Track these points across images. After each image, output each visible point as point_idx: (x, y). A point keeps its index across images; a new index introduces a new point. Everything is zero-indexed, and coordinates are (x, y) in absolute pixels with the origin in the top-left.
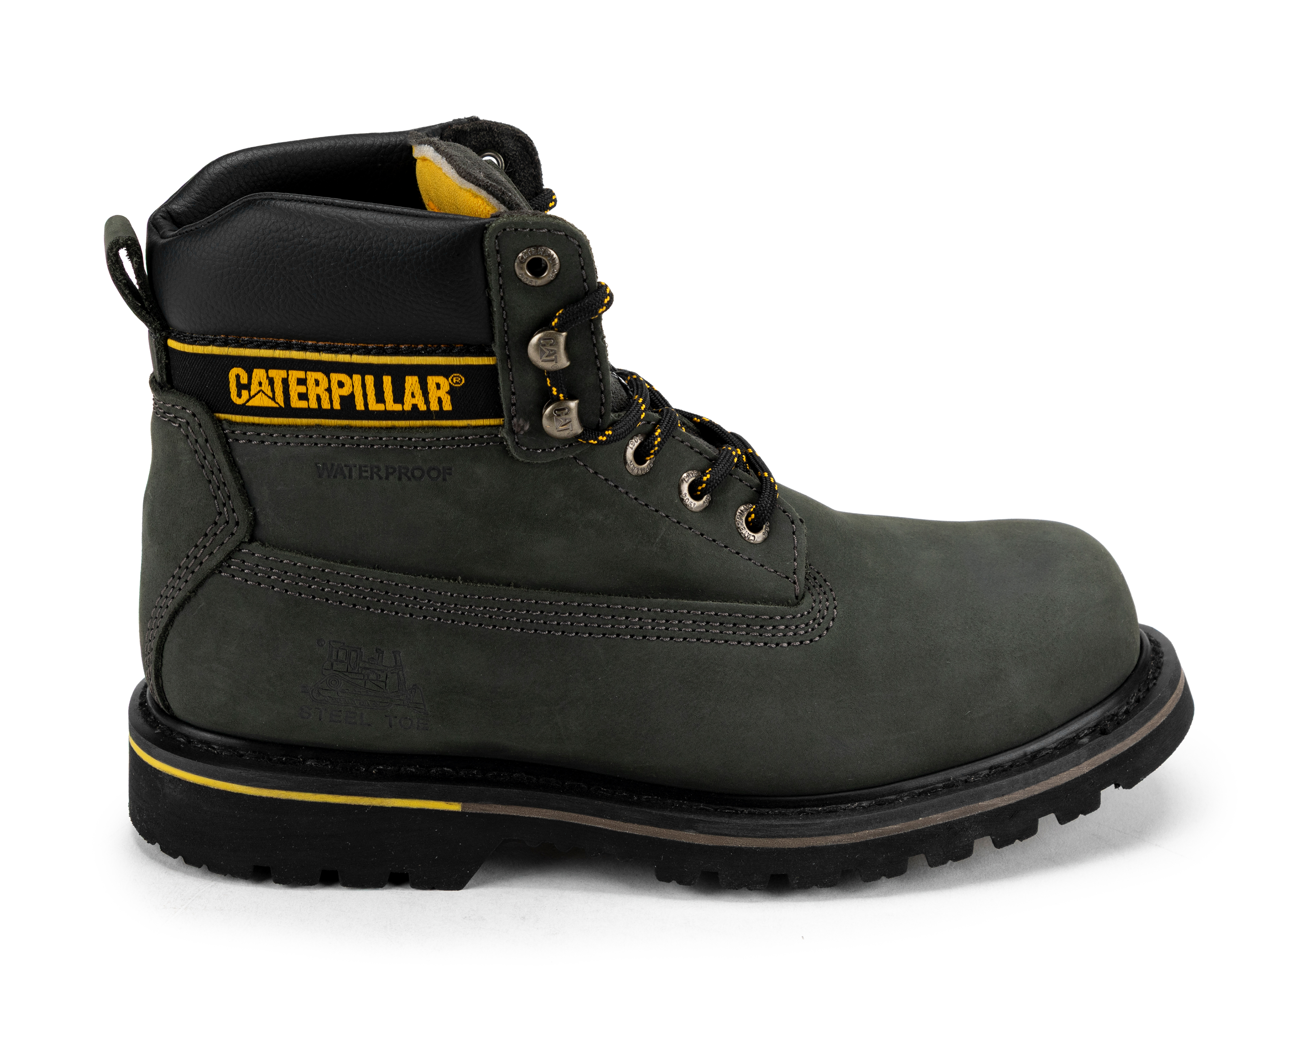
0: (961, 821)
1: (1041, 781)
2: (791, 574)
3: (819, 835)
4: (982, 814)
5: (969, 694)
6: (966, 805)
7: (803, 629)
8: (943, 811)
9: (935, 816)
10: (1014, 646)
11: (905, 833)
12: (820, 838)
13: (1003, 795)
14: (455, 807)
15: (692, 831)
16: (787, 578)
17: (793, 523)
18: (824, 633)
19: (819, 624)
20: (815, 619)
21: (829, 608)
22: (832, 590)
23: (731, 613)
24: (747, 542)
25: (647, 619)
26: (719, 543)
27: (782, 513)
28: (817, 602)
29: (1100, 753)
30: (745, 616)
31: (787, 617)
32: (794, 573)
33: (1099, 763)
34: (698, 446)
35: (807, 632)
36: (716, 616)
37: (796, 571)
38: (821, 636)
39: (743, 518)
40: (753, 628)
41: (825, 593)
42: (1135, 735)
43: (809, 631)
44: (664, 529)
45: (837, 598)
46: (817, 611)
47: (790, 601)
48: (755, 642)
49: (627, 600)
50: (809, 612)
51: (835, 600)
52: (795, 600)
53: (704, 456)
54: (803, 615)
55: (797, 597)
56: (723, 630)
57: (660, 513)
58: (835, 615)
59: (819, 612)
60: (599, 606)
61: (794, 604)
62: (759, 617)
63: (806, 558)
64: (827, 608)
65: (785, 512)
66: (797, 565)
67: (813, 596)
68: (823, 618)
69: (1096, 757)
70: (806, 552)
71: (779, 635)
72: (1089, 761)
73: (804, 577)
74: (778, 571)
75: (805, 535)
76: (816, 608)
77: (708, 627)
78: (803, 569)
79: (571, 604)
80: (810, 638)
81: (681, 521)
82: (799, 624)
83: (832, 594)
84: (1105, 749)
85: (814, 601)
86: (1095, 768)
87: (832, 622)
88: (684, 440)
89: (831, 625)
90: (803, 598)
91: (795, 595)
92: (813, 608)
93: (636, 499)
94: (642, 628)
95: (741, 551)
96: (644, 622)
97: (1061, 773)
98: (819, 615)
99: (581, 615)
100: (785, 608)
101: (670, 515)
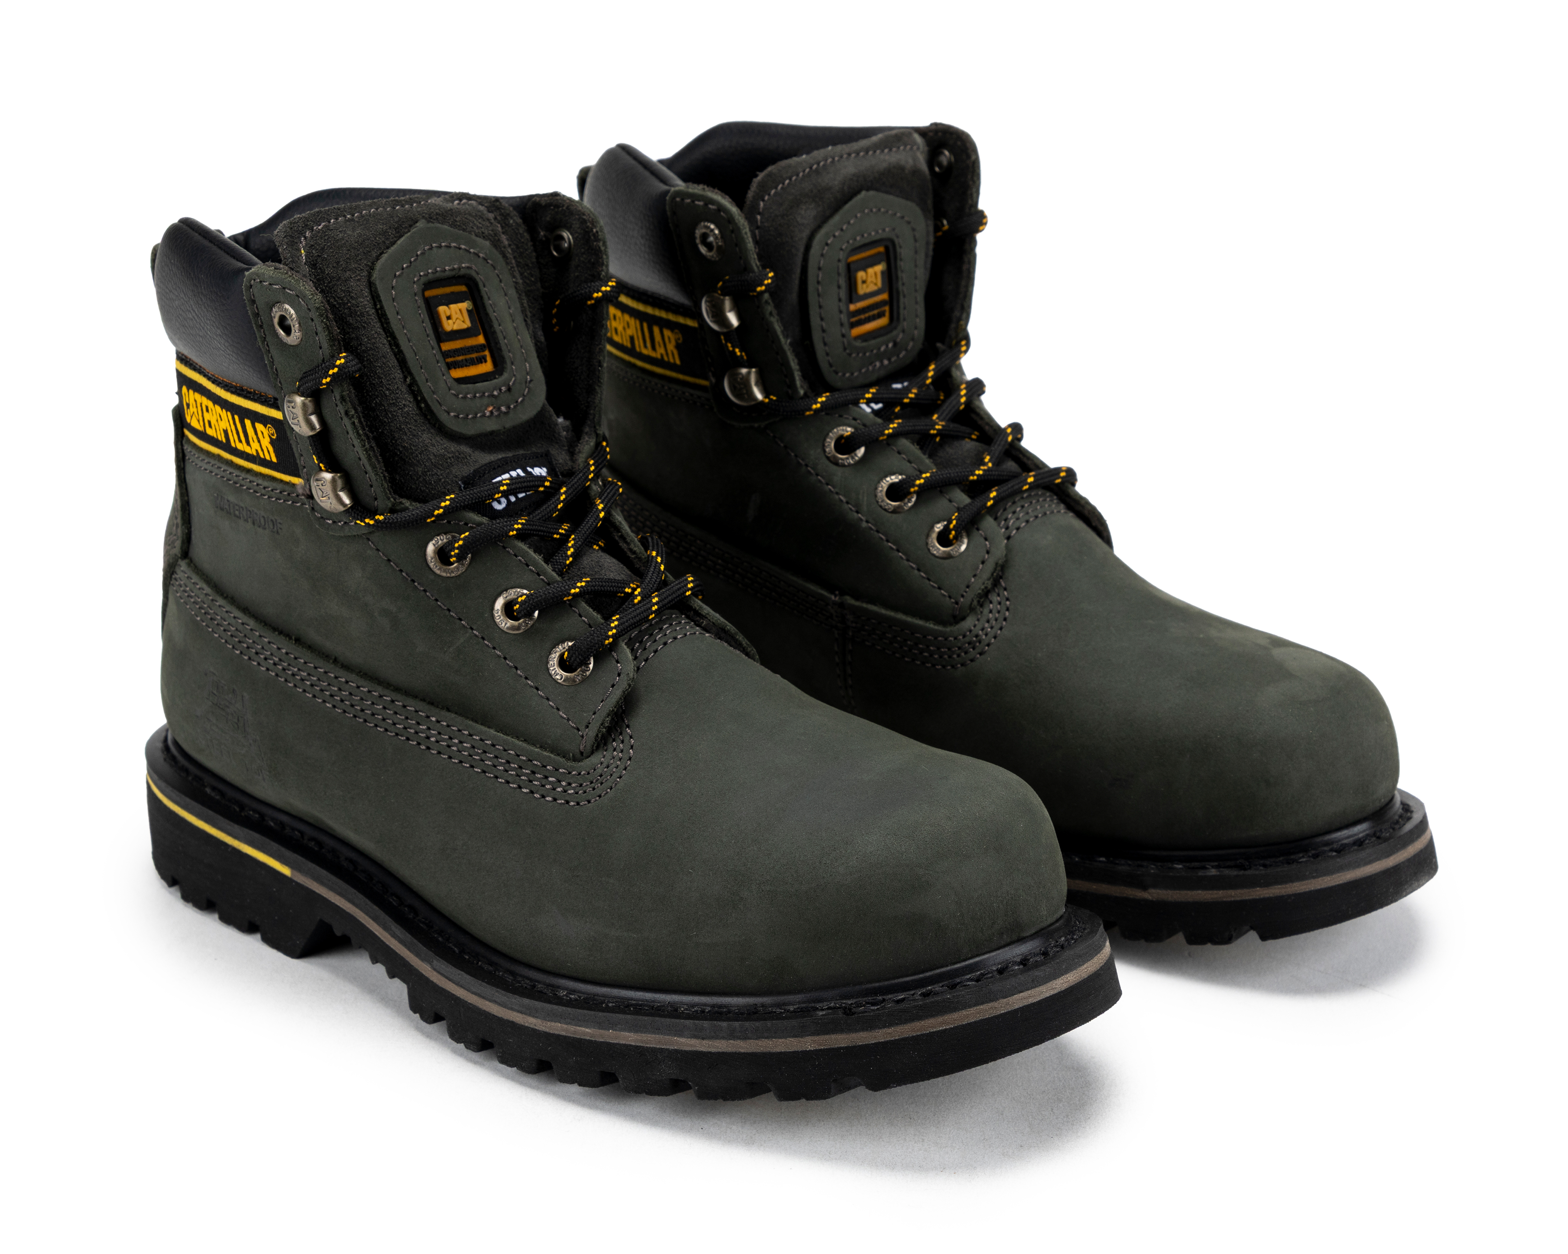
0: (654, 1051)
1: (749, 1039)
2: (582, 728)
3: (518, 1011)
4: (676, 1051)
5: (700, 913)
6: (662, 1034)
7: (574, 788)
8: (636, 1031)
9: (627, 1034)
10: (768, 878)
11: (595, 1041)
12: (519, 1015)
13: (703, 1039)
14: (286, 871)
15: (429, 965)
16: (578, 730)
17: (619, 675)
18: (594, 800)
19: (594, 789)
20: (592, 782)
21: (613, 775)
22: (630, 759)
23: (506, 748)
24: (551, 679)
25: (433, 730)
26: (519, 672)
27: (614, 662)
28: (605, 765)
29: (833, 1034)
30: (518, 756)
31: (561, 770)
32: (587, 727)
33: (830, 1046)
34: (536, 564)
35: (577, 793)
36: (492, 747)
37: (590, 725)
38: (589, 802)
39: (558, 654)
40: (524, 771)
41: (620, 759)
42: (890, 1030)
43: (580, 792)
44: (462, 640)
45: (628, 768)
46: (599, 774)
47: (571, 754)
48: (522, 786)
49: (421, 705)
50: (588, 773)
51: (625, 769)
52: (578, 755)
53: (541, 577)
54: (579, 774)
55: (582, 753)
56: (496, 764)
57: (462, 622)
58: (616, 784)
59: (601, 776)
60: (396, 703)
61: (575, 759)
62: (531, 761)
63: (608, 715)
64: (611, 775)
65: (618, 662)
66: (593, 719)
67: (604, 758)
68: (602, 783)
69: (827, 1037)
70: (611, 709)
71: (548, 787)
72: (816, 1038)
73: (595, 734)
74: (571, 719)
75: (624, 692)
76: (599, 771)
77: (483, 756)
78: (598, 725)
79: (373, 693)
80: (577, 800)
81: (486, 638)
82: (572, 781)
83: (627, 763)
84: (842, 1031)
85: (602, 763)
86: (824, 1049)
87: (609, 790)
88: (517, 554)
89: (605, 794)
90: (590, 756)
91: (580, 750)
92: (595, 770)
93: (437, 600)
94: (428, 738)
95: (540, 688)
96: (431, 733)
97: (775, 1038)
98: (598, 779)
99: (381, 707)
100: (562, 760)
101: (474, 628)
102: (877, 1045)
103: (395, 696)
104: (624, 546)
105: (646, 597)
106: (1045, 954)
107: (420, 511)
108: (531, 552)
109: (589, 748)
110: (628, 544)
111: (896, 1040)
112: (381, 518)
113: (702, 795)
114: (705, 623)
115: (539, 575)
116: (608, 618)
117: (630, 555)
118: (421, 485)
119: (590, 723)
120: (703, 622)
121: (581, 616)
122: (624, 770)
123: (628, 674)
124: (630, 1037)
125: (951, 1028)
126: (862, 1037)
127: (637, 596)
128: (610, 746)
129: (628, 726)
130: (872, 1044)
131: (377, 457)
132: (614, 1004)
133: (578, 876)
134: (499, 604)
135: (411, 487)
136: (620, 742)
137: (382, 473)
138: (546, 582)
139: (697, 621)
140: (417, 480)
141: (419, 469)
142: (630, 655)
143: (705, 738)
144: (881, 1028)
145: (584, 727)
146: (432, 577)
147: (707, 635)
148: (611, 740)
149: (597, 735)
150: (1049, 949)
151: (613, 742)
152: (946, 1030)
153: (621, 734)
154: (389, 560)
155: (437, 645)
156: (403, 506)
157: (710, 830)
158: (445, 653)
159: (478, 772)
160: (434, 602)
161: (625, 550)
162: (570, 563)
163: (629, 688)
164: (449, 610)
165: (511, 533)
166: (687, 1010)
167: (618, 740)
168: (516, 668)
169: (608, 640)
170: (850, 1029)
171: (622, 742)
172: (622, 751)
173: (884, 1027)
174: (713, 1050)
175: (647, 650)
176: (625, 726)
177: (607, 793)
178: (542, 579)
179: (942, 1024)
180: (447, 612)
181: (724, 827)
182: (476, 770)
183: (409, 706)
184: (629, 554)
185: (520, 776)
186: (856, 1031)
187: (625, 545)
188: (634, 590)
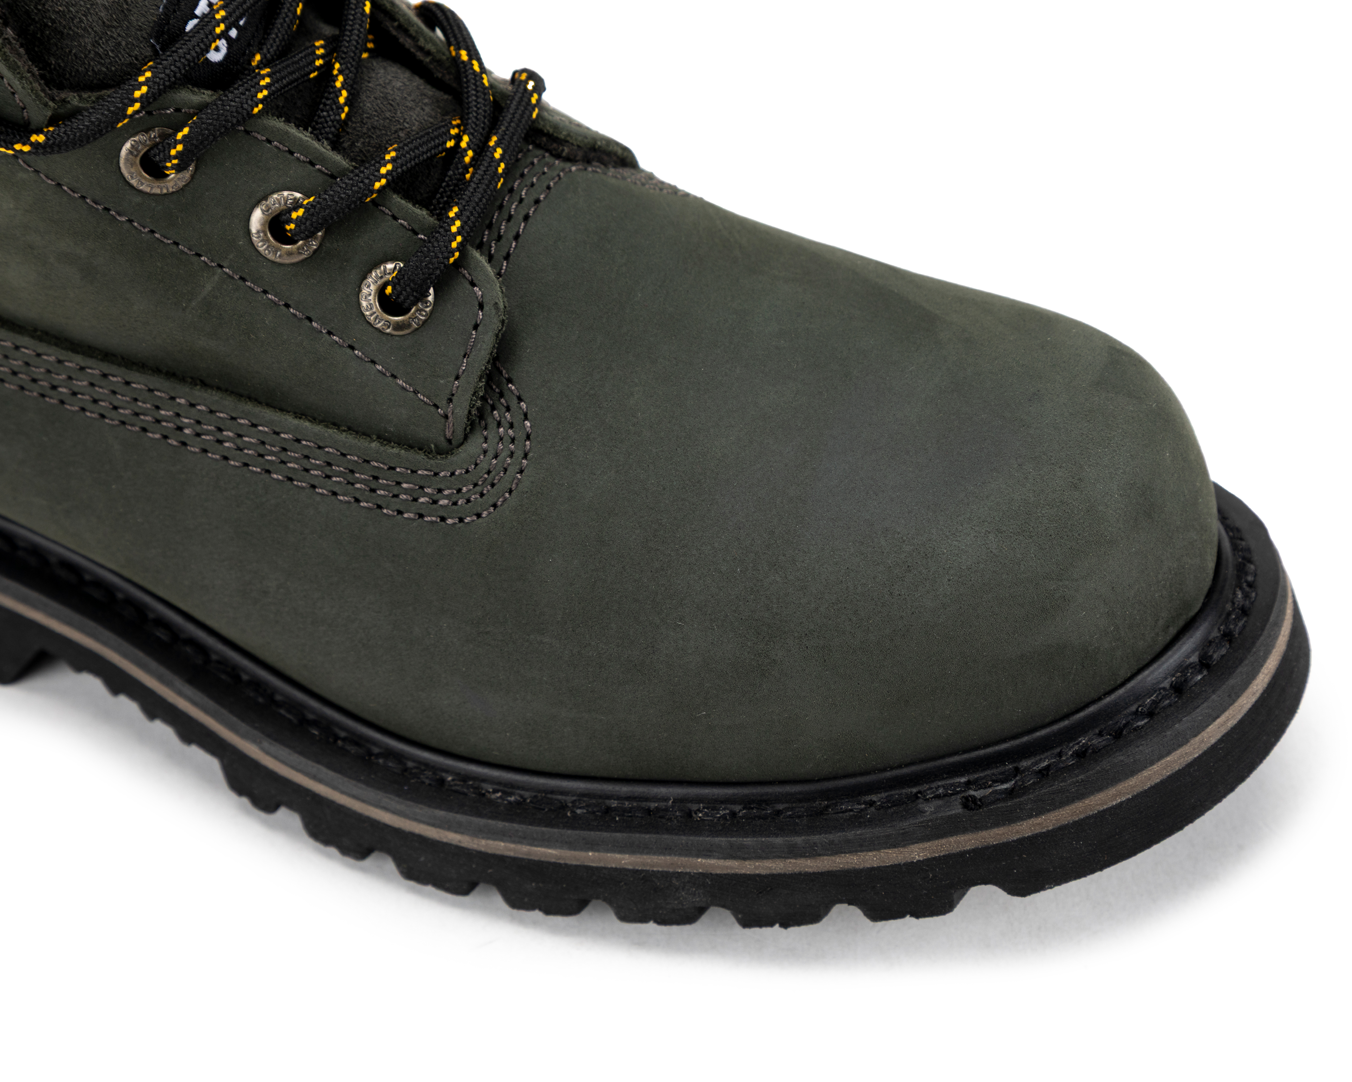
2: (442, 402)
7: (447, 497)
9: (617, 854)
16: (437, 407)
17: (481, 307)
18: (485, 512)
19: (482, 495)
20: (476, 485)
21: (509, 470)
22: (528, 437)
23: (321, 444)
24: (371, 329)
25: (187, 418)
26: (314, 324)
27: (469, 286)
28: (491, 454)
29: (952, 836)
30: (344, 455)
31: (420, 472)
32: (450, 400)
33: (948, 851)
34: (305, 149)
35: (455, 504)
36: (296, 444)
37: (454, 398)
38: (479, 516)
39: (373, 287)
40: (358, 475)
41: (513, 440)
42: (1039, 820)
43: (460, 503)
44: (209, 287)
45: (531, 455)
46: (485, 471)
47: (433, 446)
48: (361, 499)
49: (155, 381)
50: (467, 471)
51: (525, 456)
52: (444, 444)
53: (317, 167)
54: (453, 474)
55: (449, 441)
56: (308, 467)
57: (203, 258)
58: (517, 484)
59: (489, 472)
60: (111, 378)
61: (440, 452)
62: (368, 462)
63: (481, 378)
64: (505, 470)
65: (473, 284)
66: (458, 387)
67: (486, 442)
68: (493, 485)
69: (944, 841)
70: (484, 368)
71: (403, 497)
72: (927, 845)
73: (466, 412)
74: (420, 391)
75: (497, 336)
76: (484, 466)
77: (283, 456)
78: (468, 396)
79: (67, 364)
80: (459, 515)
81: (247, 277)
82: (443, 487)
83: (525, 445)
84: (965, 831)
85: (485, 452)
86: (939, 856)
87: (507, 495)
88: (271, 139)
89: (503, 501)
90: (462, 444)
91: (445, 436)
92: (476, 465)
93: (152, 232)
94: (180, 429)
95: (356, 345)
96: (182, 422)
97: (862, 851)
98: (486, 479)
99: (85, 383)
100: (421, 457)
101: (225, 265)
102: (1021, 841)
103: (106, 367)
104: (408, 43)
105: (481, 149)
106: (1228, 636)
107: (103, 114)
108: (292, 130)
109: (460, 435)
110: (414, 39)
111: (1048, 831)
112: (41, 138)
113: (664, 489)
114: (566, 150)
115: (312, 164)
116: (441, 215)
117: (422, 58)
118: (92, 63)
119: (453, 395)
120: (563, 150)
121: (395, 218)
122: (523, 459)
123: (496, 303)
124: (624, 859)
125: (1128, 799)
126: (998, 834)
127: (465, 150)
128: (490, 420)
129: (510, 381)
130: (1013, 841)
131: (17, 50)
132: (585, 811)
133: (487, 633)
134: (257, 218)
135: (78, 70)
136: (504, 410)
137: (29, 72)
138: (327, 174)
139: (555, 149)
140: (86, 56)
141: (86, 40)
142: (489, 269)
143: (636, 380)
144: (1025, 819)
145: (445, 402)
146: (138, 199)
147: (574, 168)
148: (489, 408)
149: (470, 412)
150: (1232, 627)
151: (492, 412)
152: (1121, 803)
153: (501, 395)
154: (59, 185)
155: (168, 299)
156: (69, 106)
157: (694, 552)
158: (184, 310)
159: (278, 480)
160: (149, 236)
161: (412, 50)
162: (347, 115)
163: (503, 325)
164: (176, 244)
165: (256, 110)
166: (708, 816)
167: (501, 407)
168: (310, 320)
169: (453, 256)
170: (977, 827)
171: (508, 409)
172: (511, 426)
173: (1030, 816)
174: (764, 872)
175: (504, 240)
176: (505, 380)
177: (505, 500)
178: (319, 170)
179: (1114, 797)
180: (175, 247)
181: (716, 545)
182: (275, 476)
183: (134, 383)
184: (419, 55)
185: (353, 484)
186: (986, 828)
187: (409, 41)
188: (458, 138)
